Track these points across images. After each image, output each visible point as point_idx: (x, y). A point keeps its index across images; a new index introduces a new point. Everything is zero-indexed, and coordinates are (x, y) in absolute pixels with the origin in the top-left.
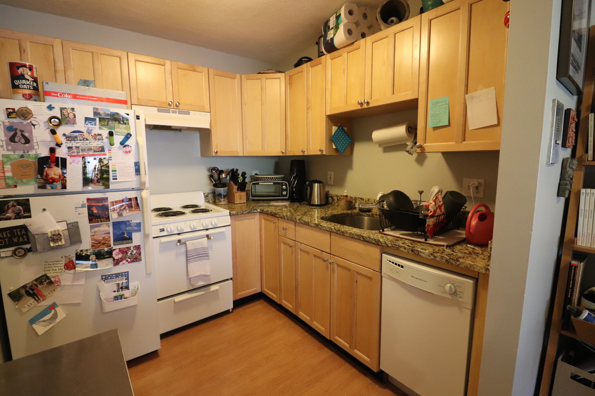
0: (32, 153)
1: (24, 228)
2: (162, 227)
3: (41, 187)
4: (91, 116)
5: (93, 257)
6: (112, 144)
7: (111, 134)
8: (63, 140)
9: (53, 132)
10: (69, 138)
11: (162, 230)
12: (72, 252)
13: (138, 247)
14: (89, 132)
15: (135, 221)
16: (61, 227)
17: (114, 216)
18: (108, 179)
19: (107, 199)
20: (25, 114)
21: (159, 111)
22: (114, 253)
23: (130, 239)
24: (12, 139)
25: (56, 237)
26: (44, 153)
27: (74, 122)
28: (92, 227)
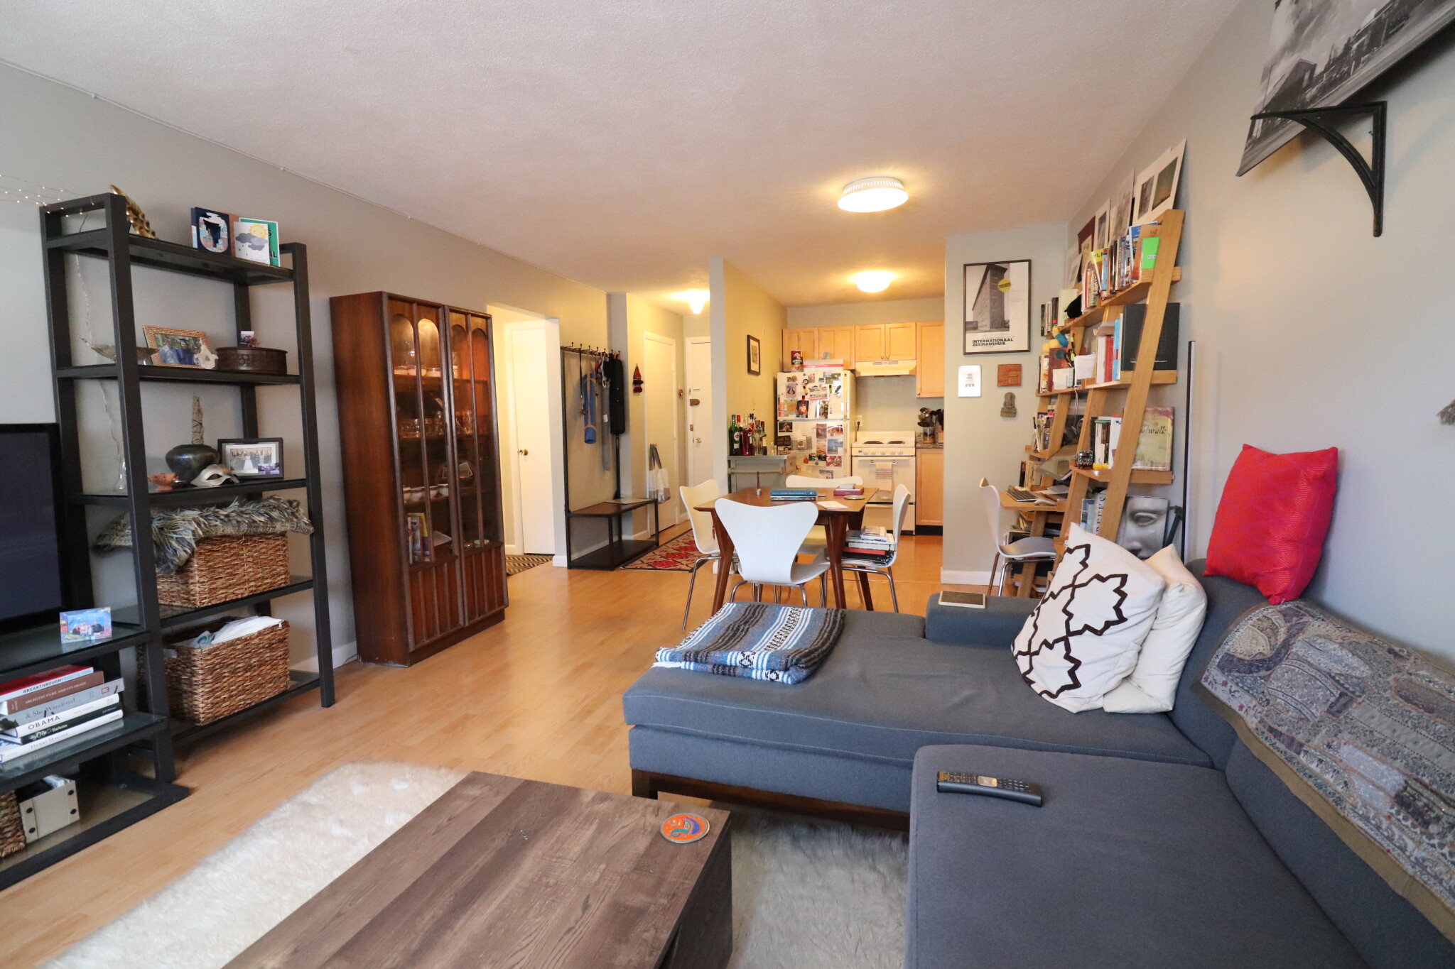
0: (795, 398)
1: (789, 437)
2: (860, 449)
3: (798, 416)
4: (822, 377)
5: (816, 459)
6: (831, 392)
7: (830, 386)
8: (808, 391)
9: (804, 387)
10: (811, 390)
11: (860, 452)
12: (807, 453)
13: (840, 457)
14: (820, 386)
15: (840, 440)
16: (804, 439)
17: (828, 435)
18: (827, 413)
19: (826, 425)
20: (794, 379)
21: (874, 364)
22: (827, 458)
23: (836, 451)
24: (788, 392)
25: (801, 443)
26: (800, 399)
27: (814, 381)
28: (818, 441)
